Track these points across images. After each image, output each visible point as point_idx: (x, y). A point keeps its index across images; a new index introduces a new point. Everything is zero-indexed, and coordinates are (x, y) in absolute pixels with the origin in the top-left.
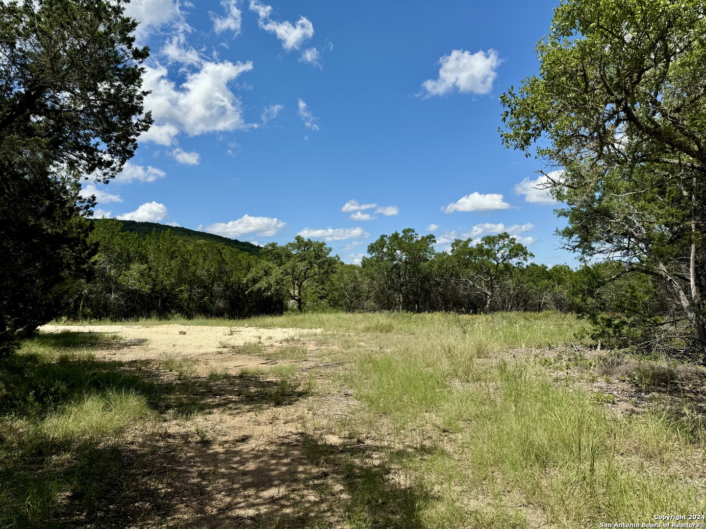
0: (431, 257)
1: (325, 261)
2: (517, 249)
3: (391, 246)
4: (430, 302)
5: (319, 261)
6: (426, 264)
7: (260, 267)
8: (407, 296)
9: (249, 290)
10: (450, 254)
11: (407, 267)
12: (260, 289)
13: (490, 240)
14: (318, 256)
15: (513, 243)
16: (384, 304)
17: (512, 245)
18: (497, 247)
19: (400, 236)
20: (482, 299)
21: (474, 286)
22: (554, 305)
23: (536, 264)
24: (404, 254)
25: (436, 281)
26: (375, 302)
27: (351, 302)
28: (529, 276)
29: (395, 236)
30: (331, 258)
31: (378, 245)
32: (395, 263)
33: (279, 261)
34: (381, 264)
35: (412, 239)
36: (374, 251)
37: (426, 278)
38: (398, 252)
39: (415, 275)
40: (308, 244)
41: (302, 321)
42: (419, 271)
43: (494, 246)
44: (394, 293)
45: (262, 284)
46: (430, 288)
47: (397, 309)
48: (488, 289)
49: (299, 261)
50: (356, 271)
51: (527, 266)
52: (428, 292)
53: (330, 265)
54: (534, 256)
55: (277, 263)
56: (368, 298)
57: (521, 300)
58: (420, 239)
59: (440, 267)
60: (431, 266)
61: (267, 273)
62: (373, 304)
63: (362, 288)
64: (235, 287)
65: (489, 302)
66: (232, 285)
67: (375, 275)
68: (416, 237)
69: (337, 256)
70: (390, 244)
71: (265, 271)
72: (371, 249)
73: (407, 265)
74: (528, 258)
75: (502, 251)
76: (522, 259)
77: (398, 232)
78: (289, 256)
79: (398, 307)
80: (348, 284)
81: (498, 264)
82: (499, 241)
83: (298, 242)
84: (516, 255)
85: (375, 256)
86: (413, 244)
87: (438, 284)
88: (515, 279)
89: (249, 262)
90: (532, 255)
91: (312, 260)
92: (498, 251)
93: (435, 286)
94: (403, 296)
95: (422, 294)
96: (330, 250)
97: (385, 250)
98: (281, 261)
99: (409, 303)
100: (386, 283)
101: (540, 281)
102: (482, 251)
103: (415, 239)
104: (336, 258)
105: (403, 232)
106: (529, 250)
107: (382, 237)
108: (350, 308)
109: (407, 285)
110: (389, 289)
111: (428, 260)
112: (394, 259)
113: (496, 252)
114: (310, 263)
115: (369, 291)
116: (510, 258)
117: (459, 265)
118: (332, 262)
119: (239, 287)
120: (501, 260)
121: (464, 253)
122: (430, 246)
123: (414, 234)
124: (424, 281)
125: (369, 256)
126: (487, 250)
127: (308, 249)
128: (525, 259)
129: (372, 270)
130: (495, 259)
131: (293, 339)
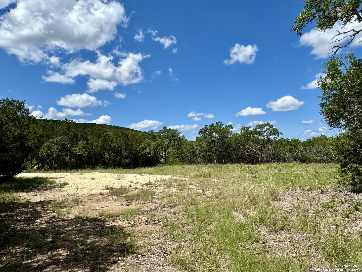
0: (230, 136)
1: (177, 139)
2: (274, 131)
3: (210, 131)
4: (230, 159)
5: (174, 139)
6: (228, 139)
7: (146, 142)
8: (219, 155)
9: (141, 154)
10: (240, 134)
11: (218, 141)
12: (145, 153)
13: (260, 127)
14: (174, 136)
15: (272, 128)
16: (207, 160)
17: (271, 129)
18: (264, 130)
19: (215, 125)
20: (256, 156)
21: (252, 150)
22: (293, 159)
23: (284, 138)
24: (217, 134)
25: (233, 148)
26: (203, 159)
27: (191, 159)
28: (280, 144)
29: (212, 125)
30: (180, 137)
31: (203, 130)
32: (212, 139)
33: (155, 139)
34: (205, 139)
35: (221, 127)
36: (202, 133)
37: (229, 146)
38: (214, 134)
39: (222, 145)
40: (169, 130)
41: (163, 170)
42: (225, 143)
43: (262, 129)
44: (212, 154)
45: (146, 151)
46: (230, 151)
47: (214, 162)
48: (260, 151)
49: (164, 139)
50: (193, 144)
51: (279, 139)
52: (229, 154)
53: (180, 141)
54: (282, 134)
55: (154, 140)
56: (199, 157)
57: (276, 157)
58: (224, 127)
59: (235, 141)
60: (231, 140)
61: (149, 145)
62: (202, 160)
63: (196, 152)
64: (134, 152)
65: (260, 158)
66: (133, 151)
67: (203, 145)
68: (223, 126)
69: (183, 136)
70: (210, 129)
71: (148, 144)
72: (200, 132)
73: (218, 140)
74: (280, 135)
75: (266, 132)
76: (277, 135)
77: (214, 123)
78: (160, 137)
79: (214, 161)
80: (189, 150)
81: (264, 138)
82: (265, 127)
83: (164, 129)
84: (274, 134)
85: (202, 136)
86: (221, 129)
87: (234, 149)
88: (272, 146)
89: (141, 140)
90: (281, 134)
91: (171, 138)
92: (264, 132)
93: (233, 150)
94: (217, 156)
95: (226, 154)
96: (180, 133)
97: (207, 132)
98: (156, 139)
99: (220, 159)
100: (208, 149)
101: (286, 147)
102: (257, 132)
103: (222, 127)
104: (183, 137)
105: (216, 123)
106: (280, 132)
107: (206, 126)
108: (190, 162)
109: (219, 150)
110: (210, 152)
111: (229, 137)
112: (212, 137)
113: (263, 132)
114: (170, 140)
115: (200, 153)
116: (270, 136)
117: (245, 140)
118: (180, 139)
119: (136, 152)
120: (266, 137)
121: (248, 133)
122: (230, 130)
123: (222, 124)
124: (227, 148)
125: (199, 136)
126: (259, 131)
127: (169, 133)
128: (278, 136)
129: (201, 143)
130: (263, 136)
131: (150, 183)
